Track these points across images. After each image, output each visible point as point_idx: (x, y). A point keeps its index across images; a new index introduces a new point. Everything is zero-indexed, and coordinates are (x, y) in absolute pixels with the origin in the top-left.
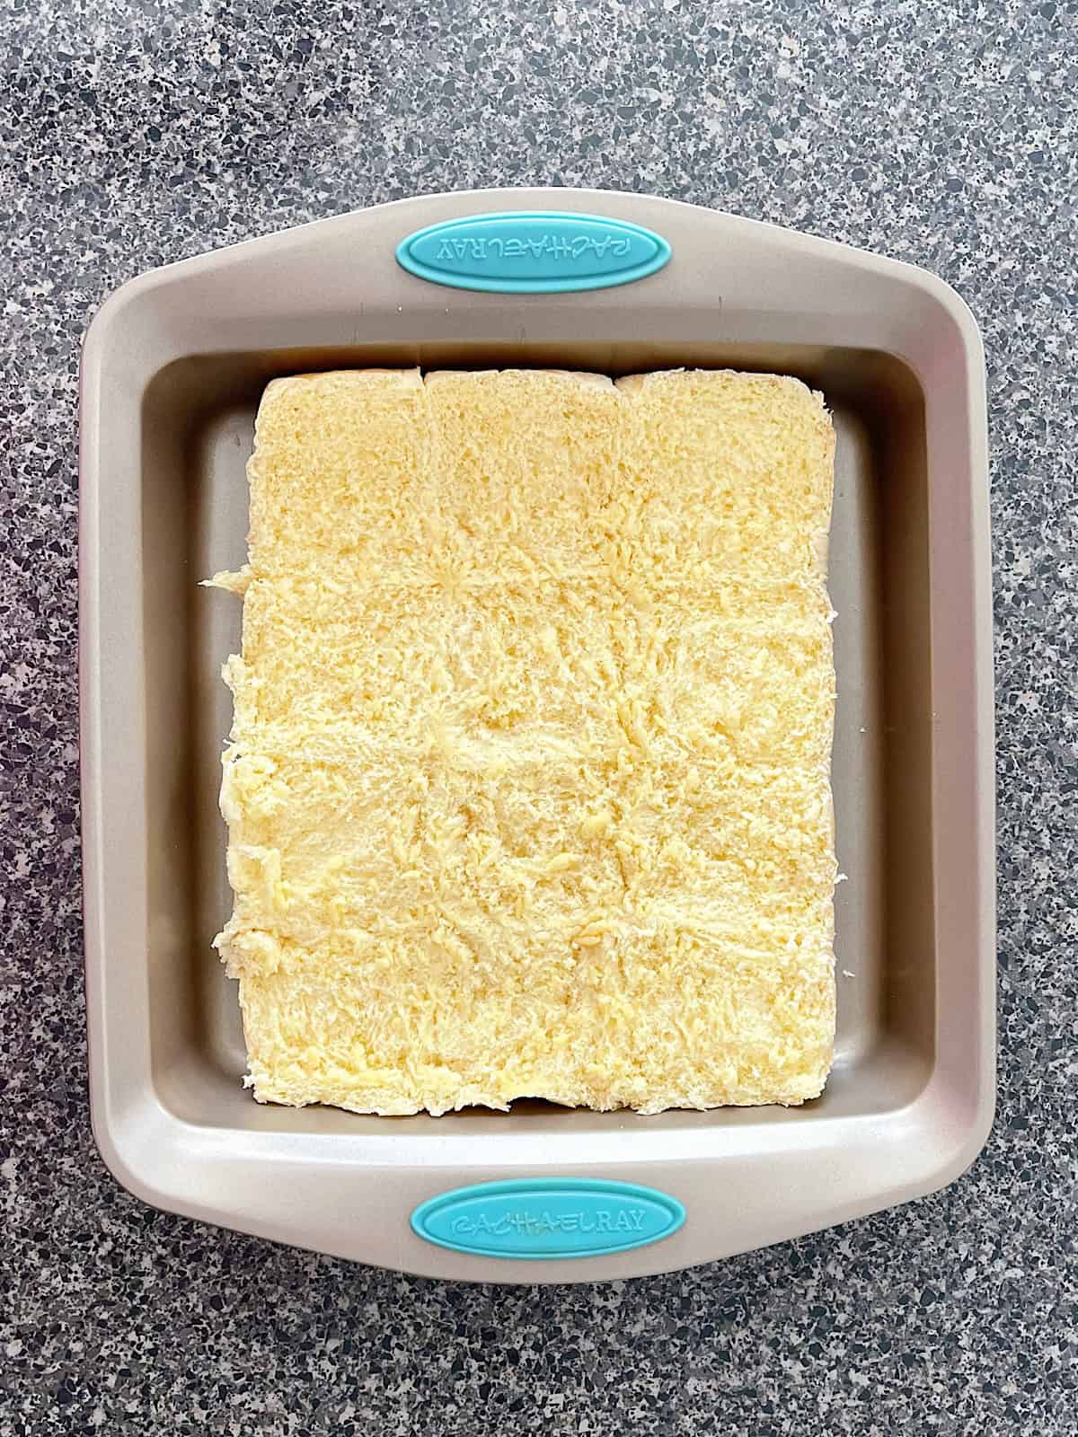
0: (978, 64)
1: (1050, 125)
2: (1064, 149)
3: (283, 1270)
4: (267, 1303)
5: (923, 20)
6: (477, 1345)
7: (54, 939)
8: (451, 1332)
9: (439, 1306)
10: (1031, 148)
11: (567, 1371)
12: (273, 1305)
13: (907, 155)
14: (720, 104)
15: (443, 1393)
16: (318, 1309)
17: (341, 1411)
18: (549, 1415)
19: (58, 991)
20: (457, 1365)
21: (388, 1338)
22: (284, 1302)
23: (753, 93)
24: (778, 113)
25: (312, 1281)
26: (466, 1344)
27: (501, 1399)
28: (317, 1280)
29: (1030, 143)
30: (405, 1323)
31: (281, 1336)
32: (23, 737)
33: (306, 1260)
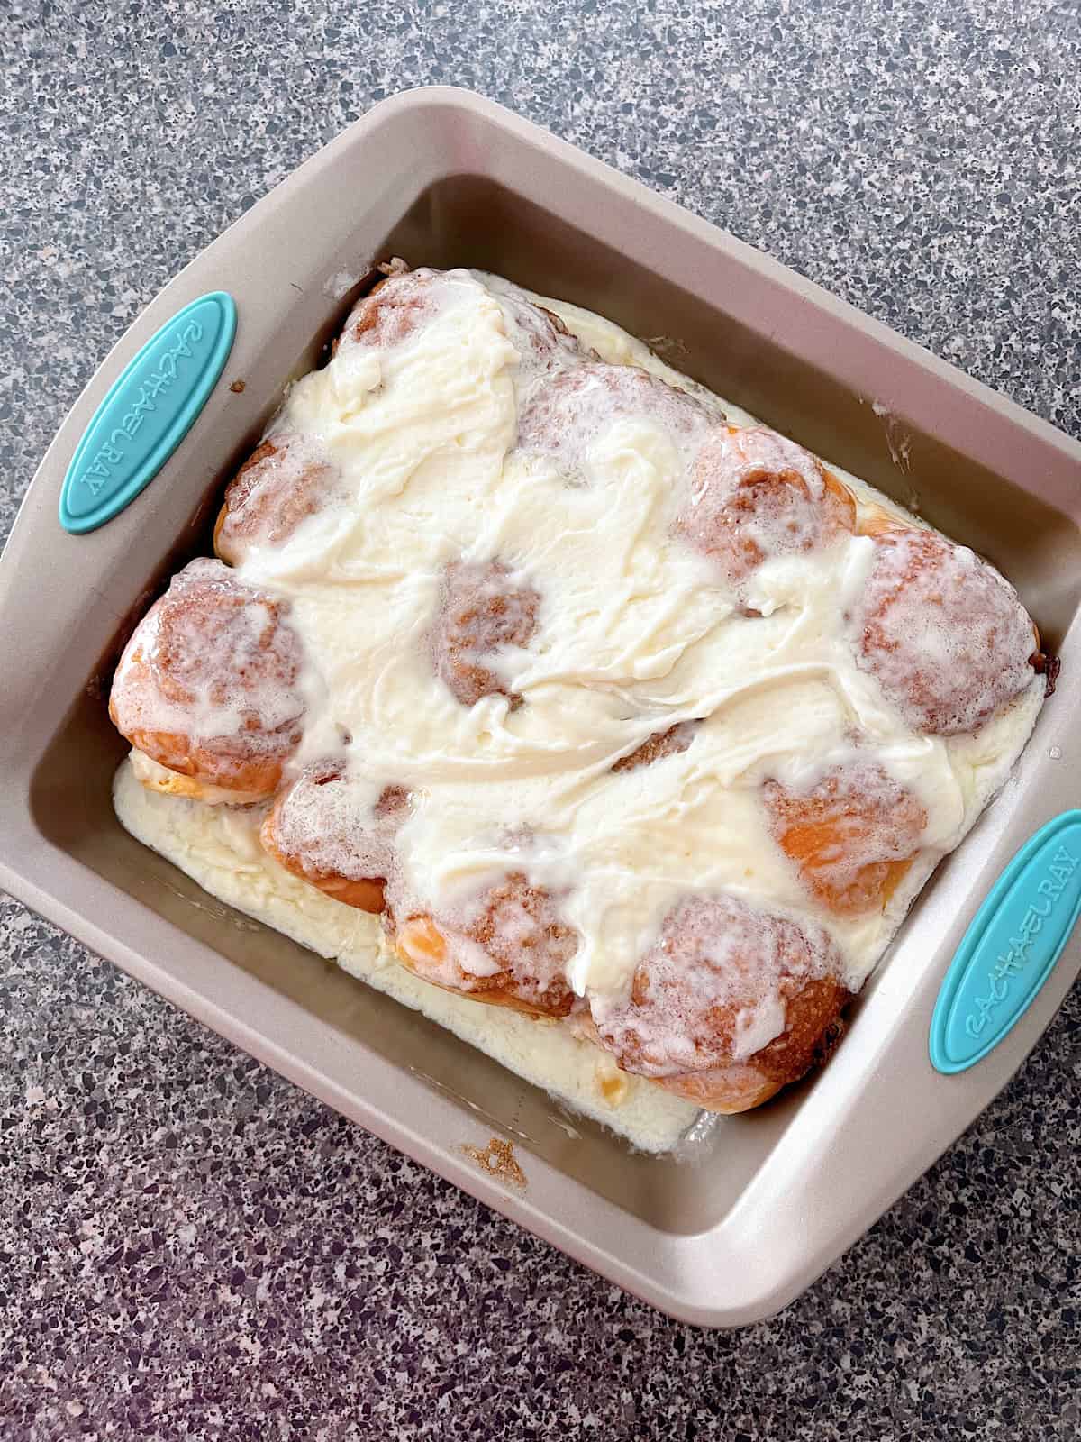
0: (169, 125)
1: (255, 102)
2: (281, 104)
3: (754, 1361)
4: (773, 1396)
5: (106, 143)
6: (929, 1235)
7: (332, 1364)
8: (900, 1250)
9: (873, 1245)
10: (262, 128)
11: (1001, 1171)
12: (778, 1392)
13: (198, 222)
14: (52, 336)
15: (951, 1294)
16: (806, 1354)
17: (908, 1394)
18: (1027, 1213)
19: (381, 1393)
20: (935, 1264)
21: (872, 1310)
22: (781, 1380)
23: (63, 305)
24: (92, 297)
25: (779, 1343)
26: (921, 1244)
27: (988, 1246)
28: (782, 1338)
29: (257, 125)
30: (869, 1285)
31: (809, 1403)
32: (144, 1267)
33: (758, 1335)
